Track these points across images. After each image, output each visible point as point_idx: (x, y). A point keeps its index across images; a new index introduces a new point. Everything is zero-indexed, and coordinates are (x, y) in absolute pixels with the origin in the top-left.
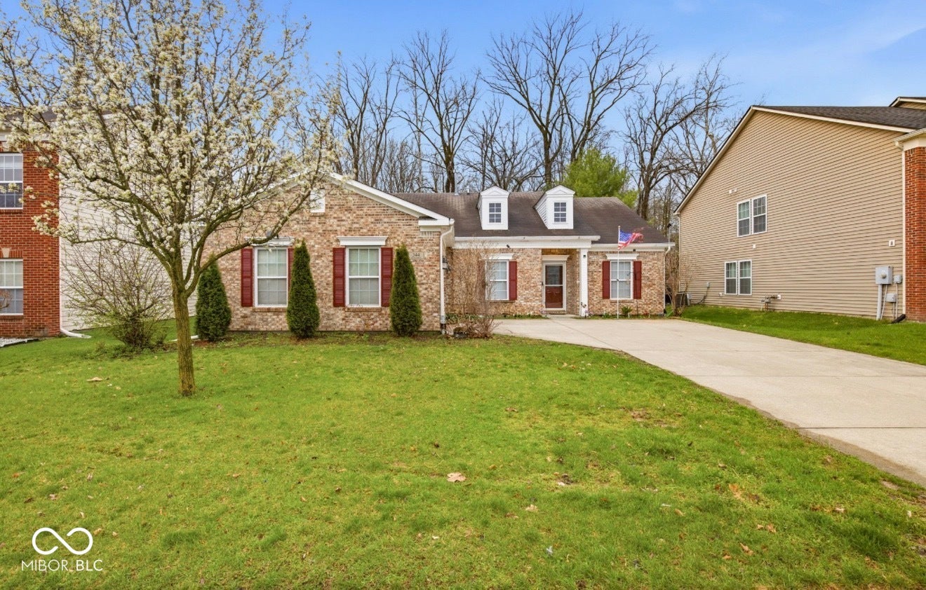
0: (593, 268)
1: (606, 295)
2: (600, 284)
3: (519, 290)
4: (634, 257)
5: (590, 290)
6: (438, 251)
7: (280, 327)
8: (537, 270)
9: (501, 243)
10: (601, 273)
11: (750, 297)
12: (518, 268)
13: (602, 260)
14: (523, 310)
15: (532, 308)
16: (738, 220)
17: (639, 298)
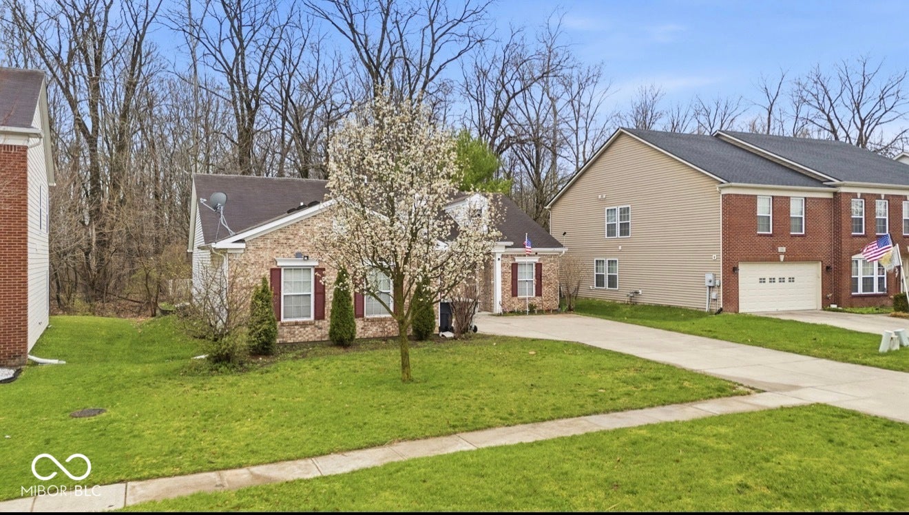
0: (505, 269)
1: (515, 294)
2: (510, 283)
4: (536, 260)
5: (503, 289)
7: (307, 338)
10: (511, 274)
11: (616, 291)
13: (511, 262)
16: (606, 223)
17: (540, 295)
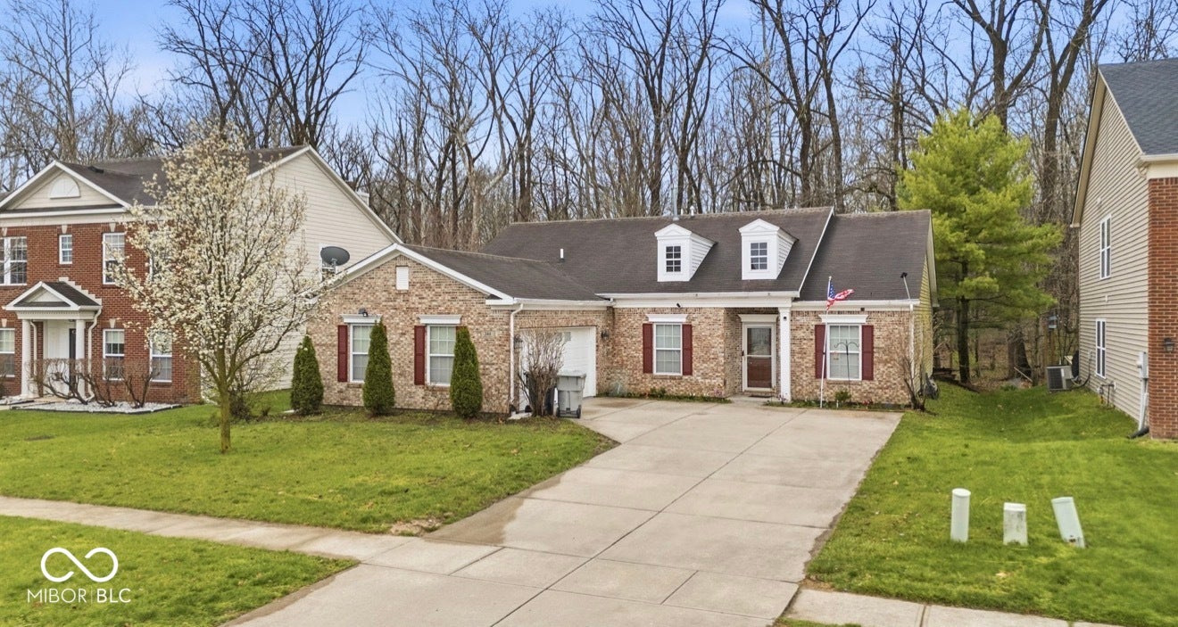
0: (800, 334)
1: (820, 372)
2: (812, 357)
3: (695, 364)
4: (861, 319)
5: (794, 364)
6: (508, 330)
8: (718, 336)
9: (670, 300)
10: (813, 342)
11: (1105, 381)
12: (694, 333)
13: (814, 323)
14: (701, 390)
15: (711, 387)
16: (1101, 251)
17: (871, 378)
